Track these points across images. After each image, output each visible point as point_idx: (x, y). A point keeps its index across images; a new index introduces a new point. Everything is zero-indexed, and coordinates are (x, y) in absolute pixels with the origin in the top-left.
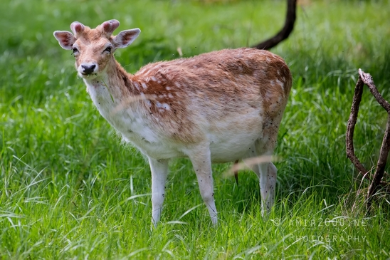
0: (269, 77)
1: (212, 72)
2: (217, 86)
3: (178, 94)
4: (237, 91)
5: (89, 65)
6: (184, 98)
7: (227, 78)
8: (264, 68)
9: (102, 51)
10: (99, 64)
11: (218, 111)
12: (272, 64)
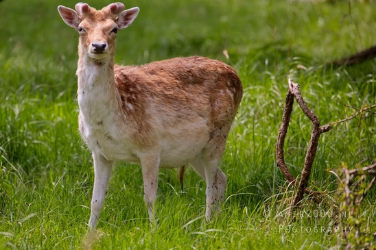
0: (219, 87)
1: (164, 79)
2: (171, 93)
3: (139, 96)
4: (187, 99)
5: (101, 43)
6: (144, 102)
7: (178, 86)
8: (214, 78)
9: (109, 32)
10: (109, 44)
11: (172, 118)
12: (223, 75)
